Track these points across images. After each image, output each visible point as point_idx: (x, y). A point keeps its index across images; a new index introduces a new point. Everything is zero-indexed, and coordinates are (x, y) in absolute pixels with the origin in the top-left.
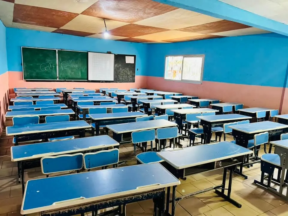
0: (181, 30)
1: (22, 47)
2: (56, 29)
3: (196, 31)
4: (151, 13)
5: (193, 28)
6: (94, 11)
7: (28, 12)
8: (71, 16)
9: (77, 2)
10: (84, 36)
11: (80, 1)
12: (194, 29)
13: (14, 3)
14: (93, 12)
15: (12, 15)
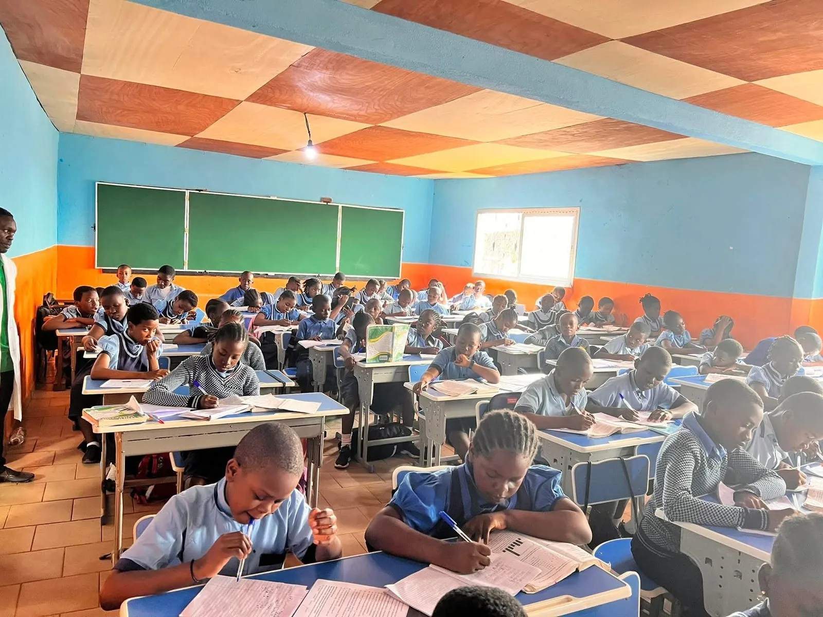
0: (505, 142)
1: (97, 183)
2: (188, 138)
3: (546, 145)
4: (422, 99)
5: (536, 137)
6: (277, 94)
7: (115, 97)
8: (222, 106)
9: (233, 72)
10: (259, 157)
11: (240, 69)
12: (541, 141)
13: (80, 73)
14: (276, 96)
15: (75, 101)
